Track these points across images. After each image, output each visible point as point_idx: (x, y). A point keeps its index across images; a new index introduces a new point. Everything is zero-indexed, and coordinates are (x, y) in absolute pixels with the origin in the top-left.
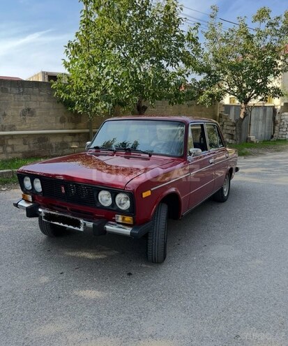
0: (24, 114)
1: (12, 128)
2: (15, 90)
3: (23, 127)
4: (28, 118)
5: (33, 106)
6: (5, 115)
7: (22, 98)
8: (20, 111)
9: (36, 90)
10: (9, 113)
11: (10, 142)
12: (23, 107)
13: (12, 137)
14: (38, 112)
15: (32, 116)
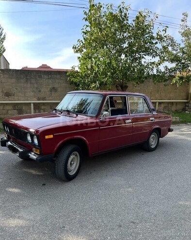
0: (51, 91)
1: (44, 99)
2: (46, 77)
3: (50, 98)
4: (53, 93)
5: (56, 86)
6: (40, 91)
7: (50, 81)
8: (49, 89)
9: (58, 76)
10: (42, 90)
11: (43, 107)
12: (51, 87)
13: (44, 104)
14: (59, 89)
15: (56, 91)
